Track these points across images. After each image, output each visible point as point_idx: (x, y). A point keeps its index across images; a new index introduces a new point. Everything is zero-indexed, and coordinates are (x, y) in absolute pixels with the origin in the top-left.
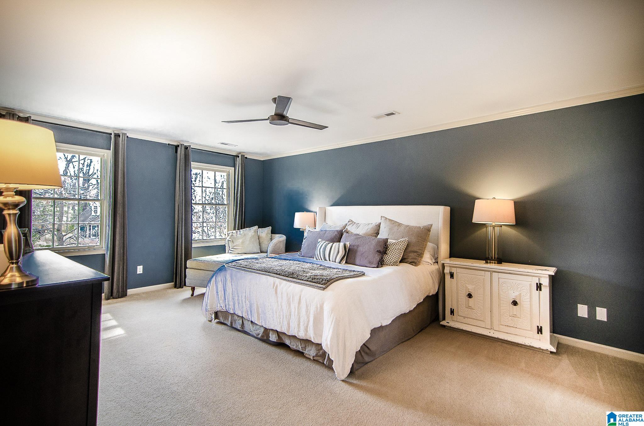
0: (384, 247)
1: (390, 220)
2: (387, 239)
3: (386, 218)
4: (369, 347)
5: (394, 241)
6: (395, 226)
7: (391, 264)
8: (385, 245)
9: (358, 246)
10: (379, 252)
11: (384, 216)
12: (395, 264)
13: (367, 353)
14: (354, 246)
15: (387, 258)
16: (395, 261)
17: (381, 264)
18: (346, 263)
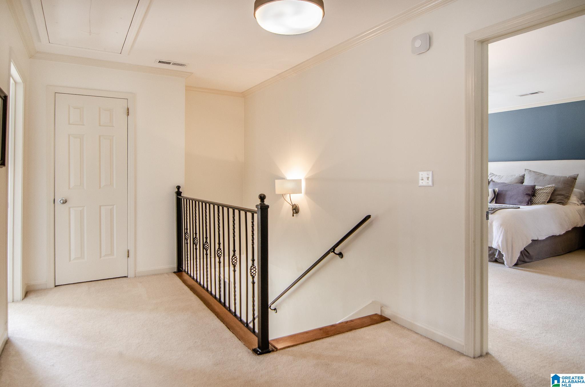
0: (532, 191)
1: (534, 172)
2: (535, 186)
3: (530, 171)
4: (529, 251)
5: (542, 187)
6: (541, 176)
7: (540, 203)
8: (534, 190)
9: (506, 191)
10: (528, 195)
11: (527, 169)
12: (543, 203)
13: (526, 256)
14: (502, 191)
15: (535, 199)
16: (543, 201)
17: (530, 202)
18: (496, 203)
